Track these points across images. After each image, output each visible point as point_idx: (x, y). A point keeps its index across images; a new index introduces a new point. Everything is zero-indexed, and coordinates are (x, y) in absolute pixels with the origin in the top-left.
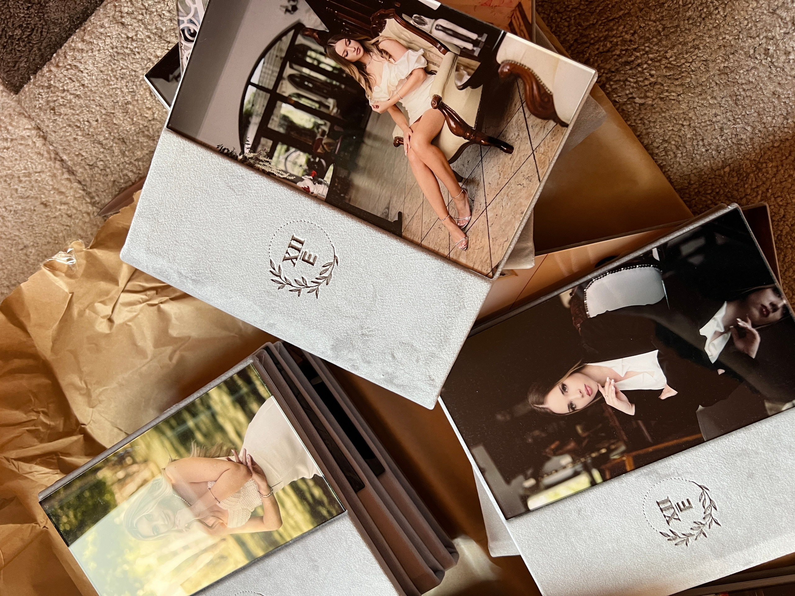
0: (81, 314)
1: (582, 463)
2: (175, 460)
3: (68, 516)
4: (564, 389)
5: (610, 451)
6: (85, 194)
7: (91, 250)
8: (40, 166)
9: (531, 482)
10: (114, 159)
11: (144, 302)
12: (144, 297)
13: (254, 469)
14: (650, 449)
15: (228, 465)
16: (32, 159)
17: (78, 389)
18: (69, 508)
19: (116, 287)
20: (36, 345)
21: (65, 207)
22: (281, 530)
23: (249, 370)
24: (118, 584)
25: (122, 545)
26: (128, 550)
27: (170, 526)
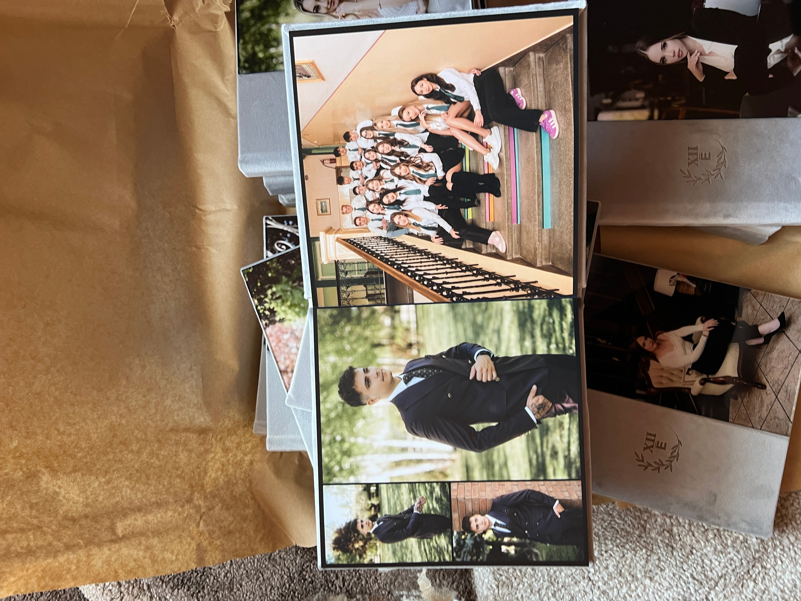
1: (650, 101)
4: (664, 46)
5: (674, 100)
9: (608, 101)
14: (701, 110)
24: (258, 37)
25: (281, 9)
26: (284, 14)
27: (331, 10)
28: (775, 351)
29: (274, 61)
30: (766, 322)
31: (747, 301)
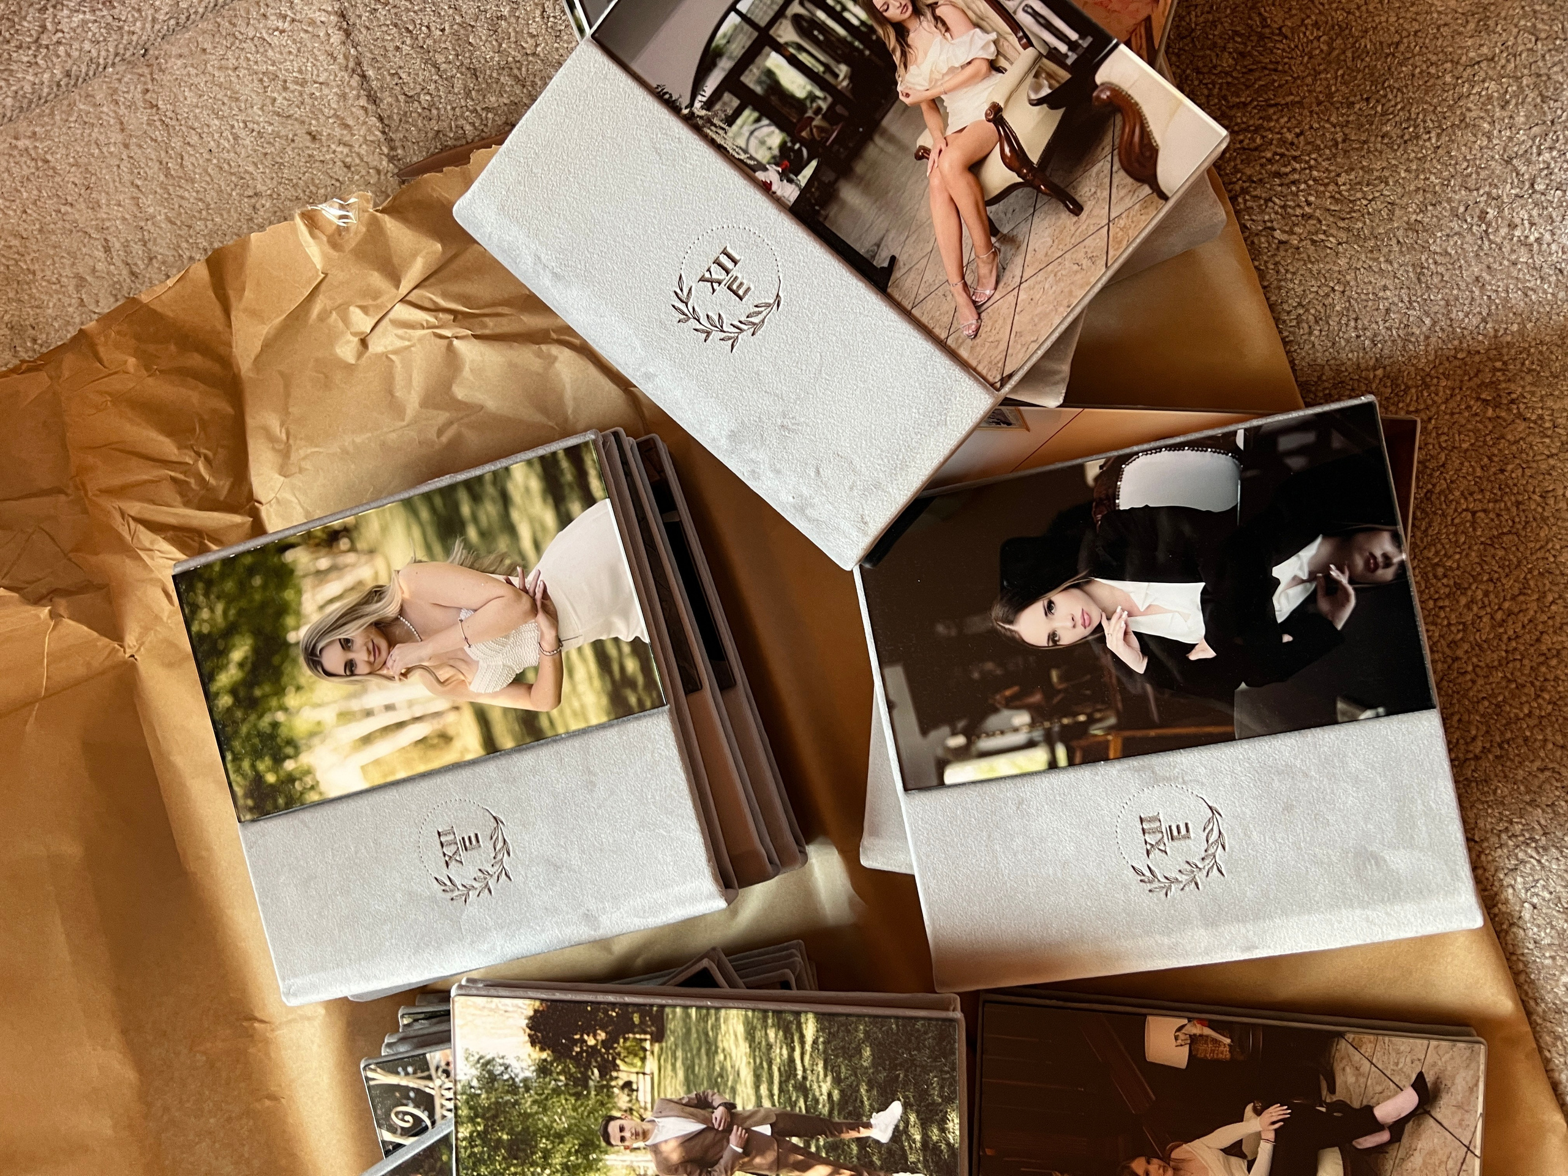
0: (323, 317)
1: (1045, 729)
2: (420, 562)
3: (212, 610)
4: (1050, 608)
5: (1091, 721)
6: (382, 140)
7: (378, 214)
8: (326, 74)
9: (959, 741)
10: (450, 97)
11: (428, 328)
12: (432, 320)
13: (543, 606)
14: (1152, 733)
15: (505, 590)
16: (317, 60)
17: (271, 438)
18: (218, 598)
19: (394, 290)
20: (234, 345)
21: (346, 150)
22: (555, 713)
23: (584, 449)
24: (256, 741)
25: (285, 679)
26: (293, 689)
27: (377, 665)
28: (1416, 1154)
29: (298, 785)
30: (1389, 1098)
31: (1342, 1058)
